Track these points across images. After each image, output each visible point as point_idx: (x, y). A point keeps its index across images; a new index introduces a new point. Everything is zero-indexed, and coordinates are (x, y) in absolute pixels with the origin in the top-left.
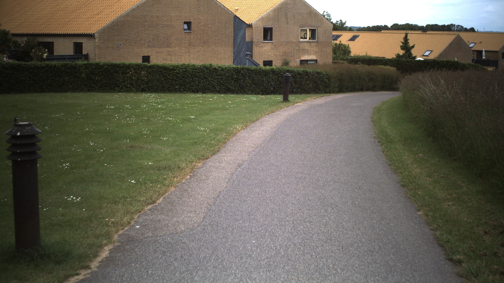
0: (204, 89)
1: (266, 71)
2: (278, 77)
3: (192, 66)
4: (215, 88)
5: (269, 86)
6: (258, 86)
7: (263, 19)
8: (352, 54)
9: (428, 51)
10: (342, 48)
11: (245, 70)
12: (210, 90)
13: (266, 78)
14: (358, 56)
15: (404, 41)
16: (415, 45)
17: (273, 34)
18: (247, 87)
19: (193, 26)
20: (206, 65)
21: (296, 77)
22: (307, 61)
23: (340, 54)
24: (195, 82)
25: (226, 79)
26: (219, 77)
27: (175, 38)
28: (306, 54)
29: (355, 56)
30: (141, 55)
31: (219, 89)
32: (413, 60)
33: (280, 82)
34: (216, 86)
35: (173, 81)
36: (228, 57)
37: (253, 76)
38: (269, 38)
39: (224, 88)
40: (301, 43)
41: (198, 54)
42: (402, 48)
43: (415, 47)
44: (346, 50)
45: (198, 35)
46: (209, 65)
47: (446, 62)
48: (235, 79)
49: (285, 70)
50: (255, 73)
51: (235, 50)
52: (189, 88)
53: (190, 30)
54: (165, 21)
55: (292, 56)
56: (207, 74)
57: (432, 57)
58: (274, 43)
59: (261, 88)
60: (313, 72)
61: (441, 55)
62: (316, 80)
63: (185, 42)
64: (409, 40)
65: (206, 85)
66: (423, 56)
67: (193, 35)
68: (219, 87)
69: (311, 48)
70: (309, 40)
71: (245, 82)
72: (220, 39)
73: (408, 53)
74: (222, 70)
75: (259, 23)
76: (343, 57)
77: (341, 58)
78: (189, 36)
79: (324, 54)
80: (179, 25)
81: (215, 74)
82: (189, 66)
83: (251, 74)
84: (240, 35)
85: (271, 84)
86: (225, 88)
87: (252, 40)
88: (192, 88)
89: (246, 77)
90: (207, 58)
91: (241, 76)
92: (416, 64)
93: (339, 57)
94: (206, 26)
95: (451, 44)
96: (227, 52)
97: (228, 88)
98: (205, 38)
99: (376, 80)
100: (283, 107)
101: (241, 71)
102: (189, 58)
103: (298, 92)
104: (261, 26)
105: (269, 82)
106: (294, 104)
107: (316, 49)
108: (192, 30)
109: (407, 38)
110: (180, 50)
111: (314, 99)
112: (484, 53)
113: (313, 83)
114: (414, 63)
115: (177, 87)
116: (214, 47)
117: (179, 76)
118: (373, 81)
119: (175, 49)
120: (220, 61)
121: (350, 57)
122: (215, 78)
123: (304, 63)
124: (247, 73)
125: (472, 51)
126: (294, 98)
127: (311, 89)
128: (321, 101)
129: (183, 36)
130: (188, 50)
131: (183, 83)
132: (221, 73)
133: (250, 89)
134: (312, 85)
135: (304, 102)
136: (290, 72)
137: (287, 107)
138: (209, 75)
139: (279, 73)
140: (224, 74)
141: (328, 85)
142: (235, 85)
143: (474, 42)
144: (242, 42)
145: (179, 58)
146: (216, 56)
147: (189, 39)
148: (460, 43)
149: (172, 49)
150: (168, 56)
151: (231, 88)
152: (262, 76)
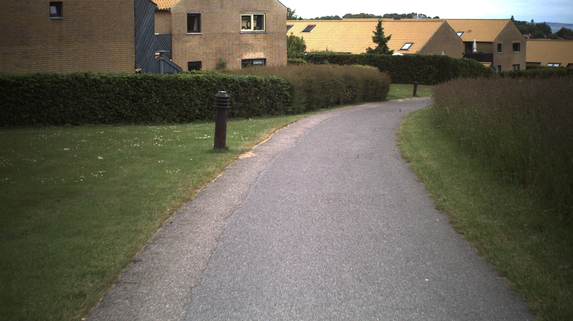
0: (76, 118)
1: (186, 81)
2: (208, 90)
3: (51, 77)
4: (95, 114)
5: (191, 106)
6: (172, 108)
7: (185, 1)
8: (308, 50)
9: (407, 43)
10: (294, 42)
11: (150, 81)
12: (88, 118)
13: (187, 94)
14: (316, 52)
15: (377, 31)
16: (391, 35)
17: (202, 26)
18: (154, 110)
19: (64, 8)
20: (78, 75)
21: (238, 90)
22: (252, 60)
23: (292, 50)
24: (58, 106)
25: (116, 99)
26: (102, 95)
27: (35, 29)
28: (250, 50)
29: (312, 52)
31: (103, 115)
32: (390, 55)
34: (98, 110)
35: (17, 106)
36: (126, 58)
37: (164, 91)
38: (195, 28)
39: (112, 113)
40: (242, 35)
41: (75, 55)
42: (375, 40)
43: (391, 39)
44: (300, 45)
45: (75, 23)
46: (83, 75)
47: (432, 58)
48: (131, 98)
49: (220, 79)
50: (168, 86)
51: (137, 47)
52: (48, 118)
53: (60, 16)
55: (229, 54)
56: (79, 90)
57: (413, 51)
58: (204, 35)
59: (178, 110)
60: (266, 80)
61: (424, 48)
62: (270, 93)
63: (53, 35)
64: (383, 29)
65: (79, 109)
66: (401, 49)
67: (66, 24)
68: (103, 113)
69: (257, 43)
70: (254, 30)
71: (149, 101)
72: (112, 29)
73: (383, 47)
74: (109, 82)
75: (181, 7)
76: (297, 54)
77: (294, 54)
78: (59, 26)
79: (275, 50)
80: (41, 7)
81: (95, 90)
82: (47, 78)
83: (159, 87)
84: (145, 23)
85: (195, 103)
86: (114, 114)
87: (171, 32)
88: (53, 116)
89: (151, 93)
90: (91, 61)
91: (142, 92)
92: (393, 61)
93: (291, 53)
94: (88, 9)
95: (436, 34)
96: (124, 50)
97: (119, 114)
98: (86, 27)
99: (356, 88)
100: (214, 172)
101: (142, 82)
102: (60, 62)
103: (242, 114)
104: (184, 11)
105: (192, 100)
106: (238, 157)
107: (264, 43)
108: (64, 16)
109: (381, 26)
110: (45, 50)
111: (273, 134)
112: (475, 45)
113: (266, 99)
114: (391, 60)
115: (25, 117)
116: (103, 43)
117: (29, 95)
118: (351, 89)
119: (36, 48)
120: (113, 65)
121: (306, 54)
122: (96, 98)
123: (247, 64)
124: (153, 85)
125: (462, 43)
126: (236, 135)
127: (264, 109)
128: (286, 139)
129: (50, 26)
130: (58, 49)
131: (36, 109)
132: (107, 88)
133: (159, 113)
134: (265, 102)
135: (257, 146)
136: (229, 83)
137: (223, 170)
138: (84, 93)
139: (209, 84)
140: (112, 89)
141: (290, 101)
142: (132, 107)
143: (462, 31)
144: (148, 35)
145: (43, 63)
146: (106, 57)
147: (59, 30)
148: (447, 32)
149: (30, 48)
150: (24, 60)
151: (125, 113)
152: (180, 90)
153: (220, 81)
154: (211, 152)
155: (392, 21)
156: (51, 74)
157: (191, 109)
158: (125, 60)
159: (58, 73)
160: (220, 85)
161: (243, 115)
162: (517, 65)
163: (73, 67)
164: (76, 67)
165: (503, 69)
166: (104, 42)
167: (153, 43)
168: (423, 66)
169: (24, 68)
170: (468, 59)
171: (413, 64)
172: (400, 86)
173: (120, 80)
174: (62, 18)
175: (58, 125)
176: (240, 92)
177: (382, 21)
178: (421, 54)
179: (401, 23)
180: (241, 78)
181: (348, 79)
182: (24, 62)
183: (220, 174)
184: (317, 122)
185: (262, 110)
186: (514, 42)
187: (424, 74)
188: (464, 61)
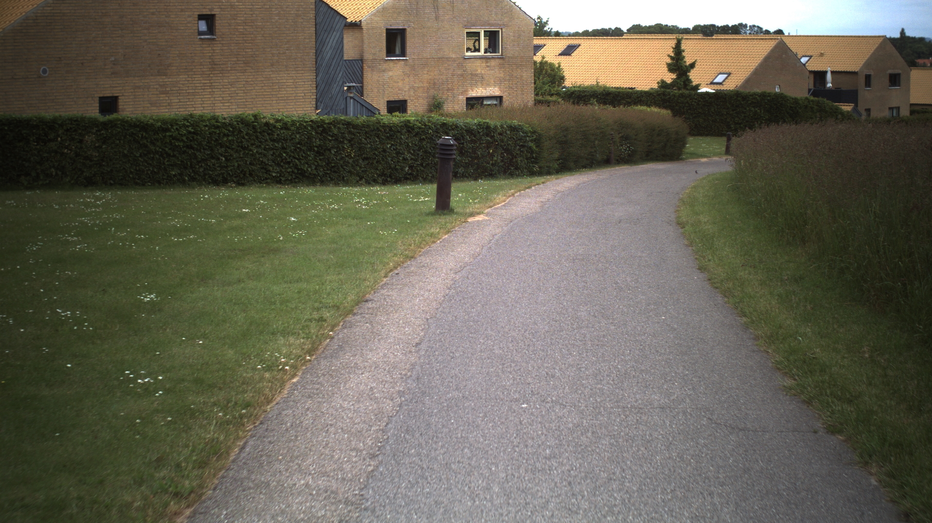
0: (242, 176)
1: (391, 127)
2: (421, 140)
3: (209, 120)
4: (268, 171)
5: (398, 162)
6: (372, 163)
7: (383, 10)
8: (568, 83)
9: (721, 73)
10: (546, 72)
11: (341, 126)
12: (257, 176)
13: (392, 145)
14: (579, 87)
15: (675, 54)
16: (696, 60)
17: (408, 48)
18: (346, 166)
19: (218, 23)
20: (244, 116)
21: (464, 139)
22: (480, 99)
23: (544, 83)
24: (219, 159)
25: (295, 150)
26: (277, 145)
27: (178, 52)
28: (479, 83)
29: (574, 87)
30: (96, 95)
31: (278, 172)
32: (694, 92)
33: (426, 152)
34: (271, 166)
35: (164, 159)
36: (303, 95)
37: (361, 140)
38: (398, 51)
39: (289, 170)
40: (467, 61)
41: (233, 89)
42: (671, 68)
43: (696, 66)
44: (555, 76)
45: (233, 45)
46: (251, 117)
47: (760, 96)
48: (316, 149)
49: (438, 124)
50: (366, 133)
51: (318, 79)
52: (205, 175)
53: (213, 35)
54: (153, 14)
55: (448, 90)
56: (246, 137)
57: (731, 85)
58: (411, 61)
59: (380, 167)
60: (502, 126)
61: (748, 81)
62: (508, 145)
63: (202, 61)
64: (684, 51)
65: (246, 164)
66: (712, 83)
67: (221, 45)
68: (278, 169)
69: (488, 72)
70: (485, 53)
71: (341, 154)
72: (284, 53)
73: (684, 78)
74: (285, 127)
75: (376, 19)
76: (550, 90)
77: (546, 90)
78: (210, 49)
79: (516, 84)
80: (186, 22)
81: (268, 137)
82: (203, 121)
83: (354, 135)
84: (330, 44)
85: (403, 158)
86: (293, 172)
87: (362, 56)
88: (211, 173)
89: (343, 142)
90: (254, 98)
91: (330, 141)
92: (699, 101)
93: (541, 88)
94: (250, 24)
95: (767, 59)
96: (300, 83)
97: (299, 172)
98: (247, 50)
99: (635, 139)
100: (438, 233)
101: (330, 127)
102: (212, 99)
103: (469, 174)
104: (382, 26)
105: (400, 153)
106: (466, 219)
107: (500, 73)
108: (217, 34)
109: (681, 47)
110: (191, 82)
111: (511, 198)
112: (829, 77)
113: (502, 153)
114: (696, 99)
115: (174, 173)
116: (271, 73)
117: (180, 144)
118: (628, 141)
119: (178, 80)
120: (285, 104)
121: (564, 89)
122: (268, 148)
123: (475, 104)
124: (346, 132)
125: (808, 72)
126: (462, 197)
127: (499, 167)
128: (529, 203)
129: (197, 49)
130: (208, 82)
131: (189, 163)
132: (283, 135)
133: (355, 170)
134: (501, 157)
135: (489, 209)
136: (450, 130)
137: (448, 232)
138: (253, 141)
139: (422, 132)
140: (290, 136)
141: (536, 156)
142: (317, 162)
143: (808, 54)
144: (335, 61)
145: (187, 100)
146: (275, 93)
147: (210, 54)
148: (784, 56)
149: (170, 80)
150: (162, 96)
151: (307, 169)
152: (383, 139)
153: (439, 127)
154: (432, 214)
155: (699, 39)
156: (209, 116)
157: (399, 165)
158: (301, 98)
159: (217, 114)
160: (439, 133)
161: (470, 176)
162: (896, 108)
163: (229, 106)
164: (234, 107)
165: (874, 114)
166: (272, 71)
167: (341, 73)
168: (746, 109)
169: (162, 108)
170: (816, 99)
171: (730, 106)
172: (708, 139)
173: (301, 124)
174: (215, 37)
175: (218, 185)
176: (466, 142)
177: (682, 38)
178: (741, 90)
179: (713, 42)
180: (467, 123)
181: (623, 127)
182: (161, 99)
183: (445, 235)
184: (573, 184)
185: (497, 168)
186: (890, 71)
187: (747, 122)
188: (809, 102)
